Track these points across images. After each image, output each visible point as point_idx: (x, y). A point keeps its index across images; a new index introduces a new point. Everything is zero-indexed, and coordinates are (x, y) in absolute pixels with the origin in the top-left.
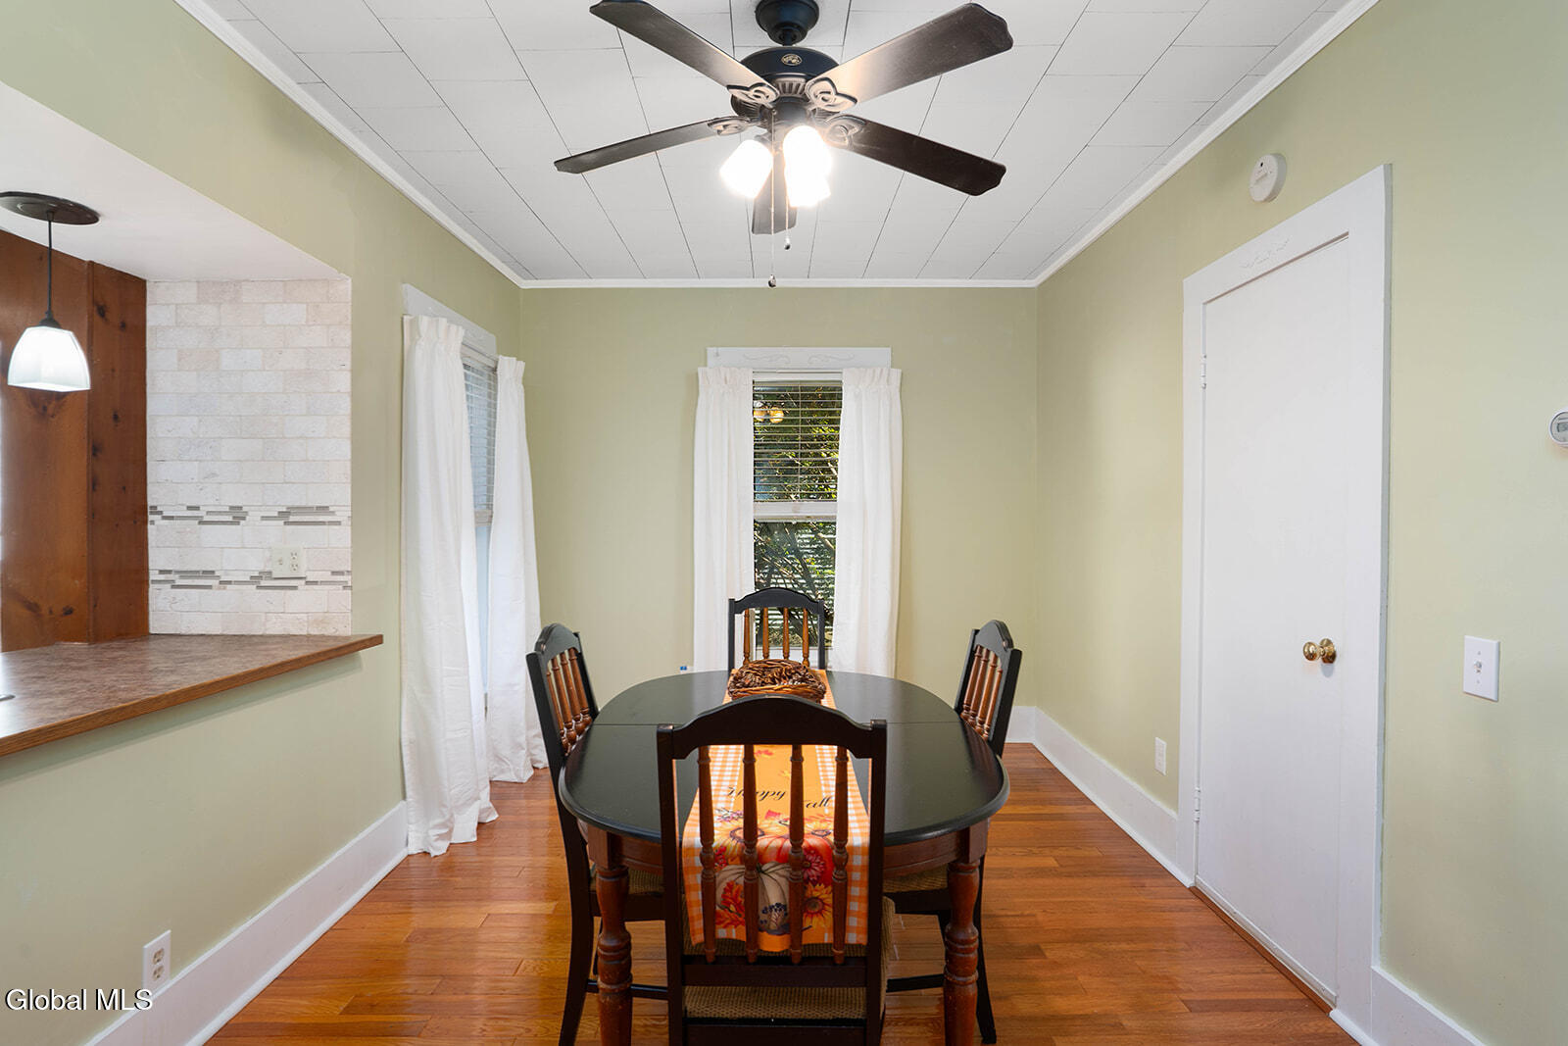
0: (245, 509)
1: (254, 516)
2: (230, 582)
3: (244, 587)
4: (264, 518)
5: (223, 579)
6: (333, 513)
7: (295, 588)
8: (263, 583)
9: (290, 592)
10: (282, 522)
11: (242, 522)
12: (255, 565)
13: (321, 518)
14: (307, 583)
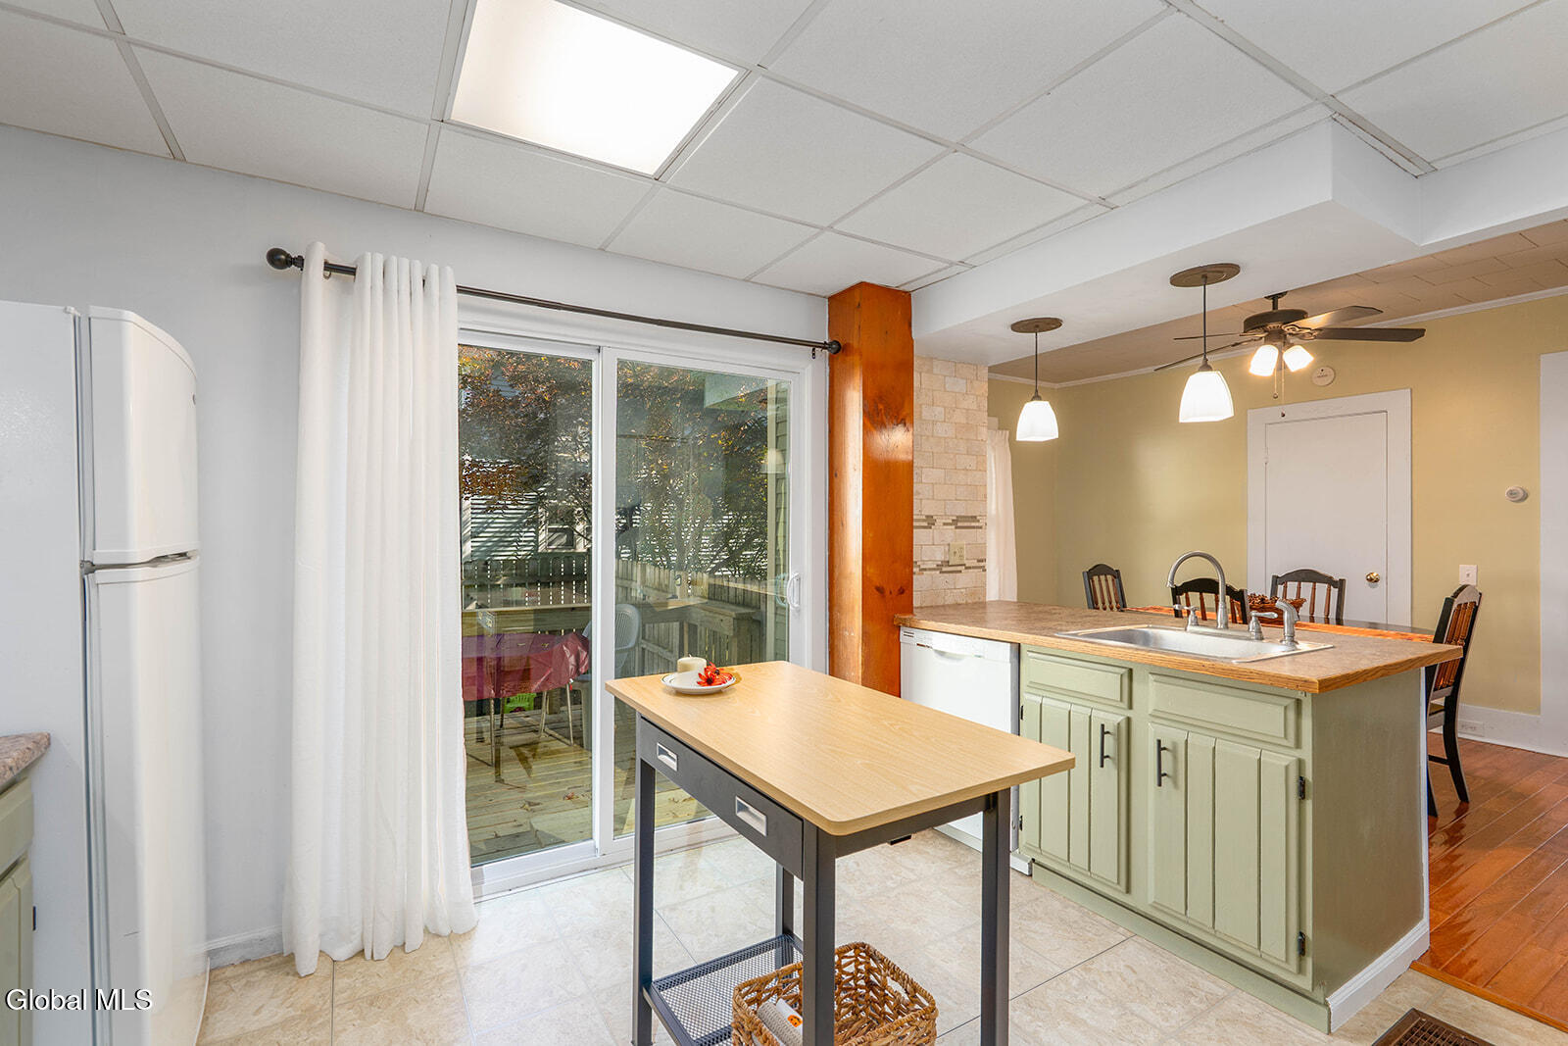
0: (935, 518)
1: (939, 522)
2: (925, 570)
3: (933, 572)
4: (945, 524)
5: (922, 567)
6: (978, 521)
7: (960, 572)
8: (944, 569)
9: (958, 575)
10: (953, 527)
11: (933, 527)
12: (940, 557)
13: (973, 524)
14: (966, 568)
